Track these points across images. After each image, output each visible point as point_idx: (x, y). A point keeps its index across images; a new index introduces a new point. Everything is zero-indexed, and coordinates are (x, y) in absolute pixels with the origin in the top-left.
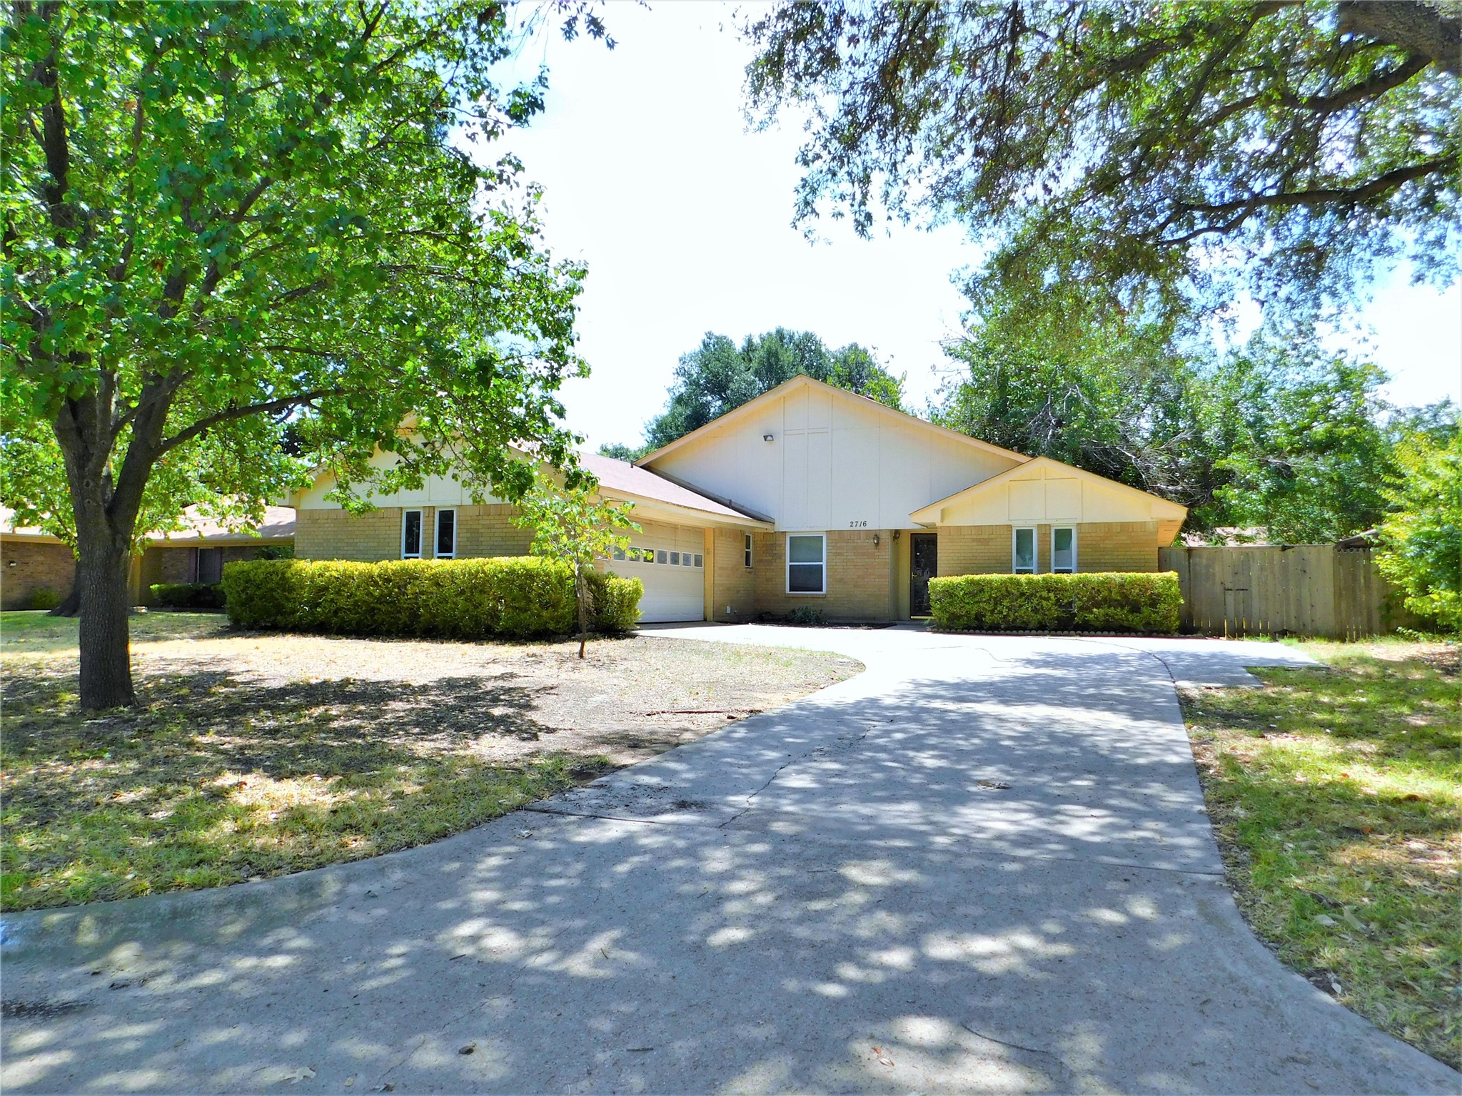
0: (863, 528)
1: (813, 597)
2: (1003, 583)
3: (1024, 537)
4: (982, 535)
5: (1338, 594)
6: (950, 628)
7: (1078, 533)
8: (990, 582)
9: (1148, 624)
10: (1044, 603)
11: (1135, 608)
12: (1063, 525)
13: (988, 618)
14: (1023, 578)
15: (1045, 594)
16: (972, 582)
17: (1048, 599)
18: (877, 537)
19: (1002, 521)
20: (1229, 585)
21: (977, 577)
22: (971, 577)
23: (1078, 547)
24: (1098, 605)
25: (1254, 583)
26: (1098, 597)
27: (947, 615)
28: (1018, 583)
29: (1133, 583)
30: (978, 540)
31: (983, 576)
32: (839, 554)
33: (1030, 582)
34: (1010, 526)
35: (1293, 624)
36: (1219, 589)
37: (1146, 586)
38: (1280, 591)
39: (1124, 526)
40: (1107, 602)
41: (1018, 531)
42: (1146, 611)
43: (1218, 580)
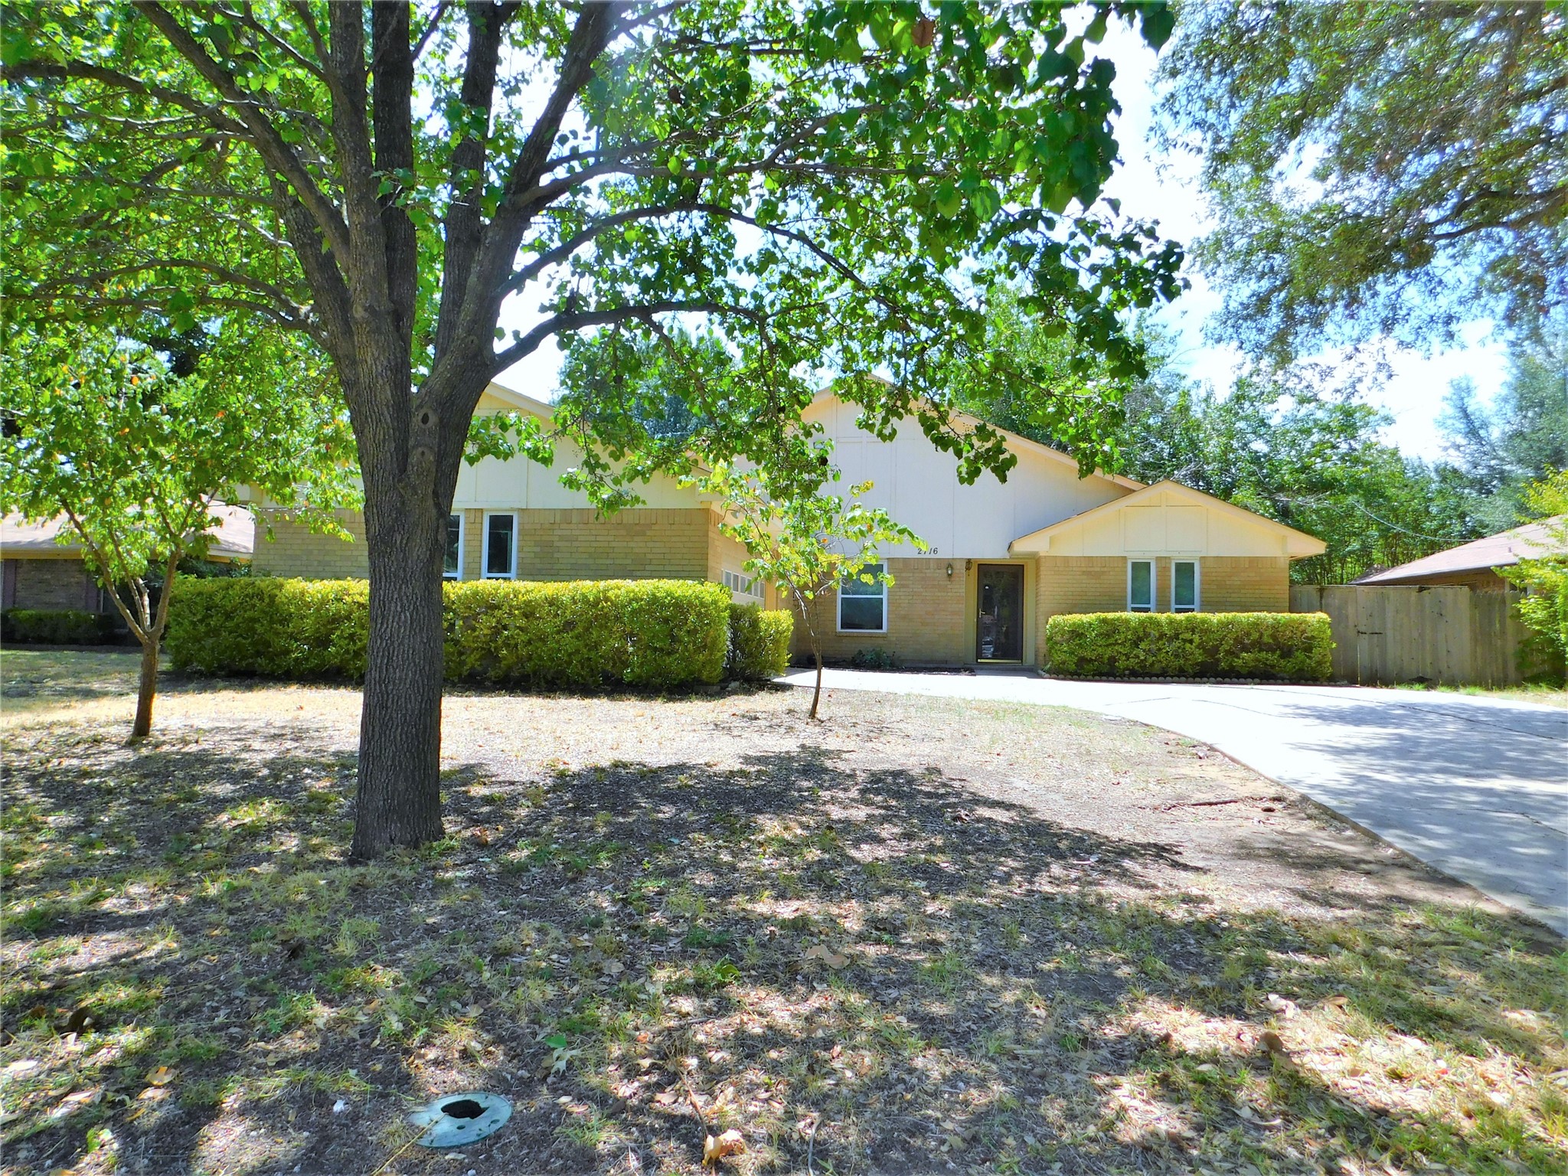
0: (932, 556)
1: (871, 636)
2: (1142, 623)
3: (1141, 569)
4: (1093, 567)
5: (1475, 640)
6: (1079, 675)
7: (1202, 568)
8: (1127, 621)
9: (1301, 670)
10: (1188, 645)
11: (1287, 652)
12: (1185, 559)
13: (1121, 664)
14: (1163, 617)
15: (1188, 636)
16: (1104, 621)
17: (1191, 642)
18: (950, 566)
19: (1115, 552)
20: (1362, 629)
21: (1111, 615)
22: (1103, 615)
23: (1202, 583)
24: (1245, 649)
25: (1389, 625)
26: (1246, 640)
27: (1075, 659)
28: (1158, 624)
29: (1288, 624)
30: (1088, 573)
31: (1118, 615)
32: (904, 586)
33: (1171, 622)
34: (1125, 558)
35: (1429, 672)
36: (1352, 633)
37: (1297, 627)
38: (1415, 635)
39: (1253, 561)
40: (1259, 645)
41: (1134, 564)
42: (1300, 655)
43: (1351, 623)
